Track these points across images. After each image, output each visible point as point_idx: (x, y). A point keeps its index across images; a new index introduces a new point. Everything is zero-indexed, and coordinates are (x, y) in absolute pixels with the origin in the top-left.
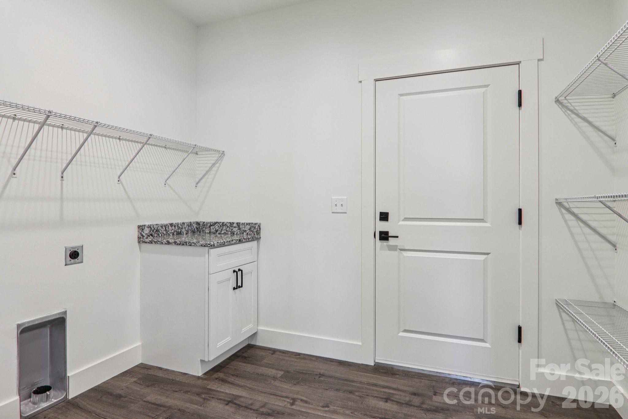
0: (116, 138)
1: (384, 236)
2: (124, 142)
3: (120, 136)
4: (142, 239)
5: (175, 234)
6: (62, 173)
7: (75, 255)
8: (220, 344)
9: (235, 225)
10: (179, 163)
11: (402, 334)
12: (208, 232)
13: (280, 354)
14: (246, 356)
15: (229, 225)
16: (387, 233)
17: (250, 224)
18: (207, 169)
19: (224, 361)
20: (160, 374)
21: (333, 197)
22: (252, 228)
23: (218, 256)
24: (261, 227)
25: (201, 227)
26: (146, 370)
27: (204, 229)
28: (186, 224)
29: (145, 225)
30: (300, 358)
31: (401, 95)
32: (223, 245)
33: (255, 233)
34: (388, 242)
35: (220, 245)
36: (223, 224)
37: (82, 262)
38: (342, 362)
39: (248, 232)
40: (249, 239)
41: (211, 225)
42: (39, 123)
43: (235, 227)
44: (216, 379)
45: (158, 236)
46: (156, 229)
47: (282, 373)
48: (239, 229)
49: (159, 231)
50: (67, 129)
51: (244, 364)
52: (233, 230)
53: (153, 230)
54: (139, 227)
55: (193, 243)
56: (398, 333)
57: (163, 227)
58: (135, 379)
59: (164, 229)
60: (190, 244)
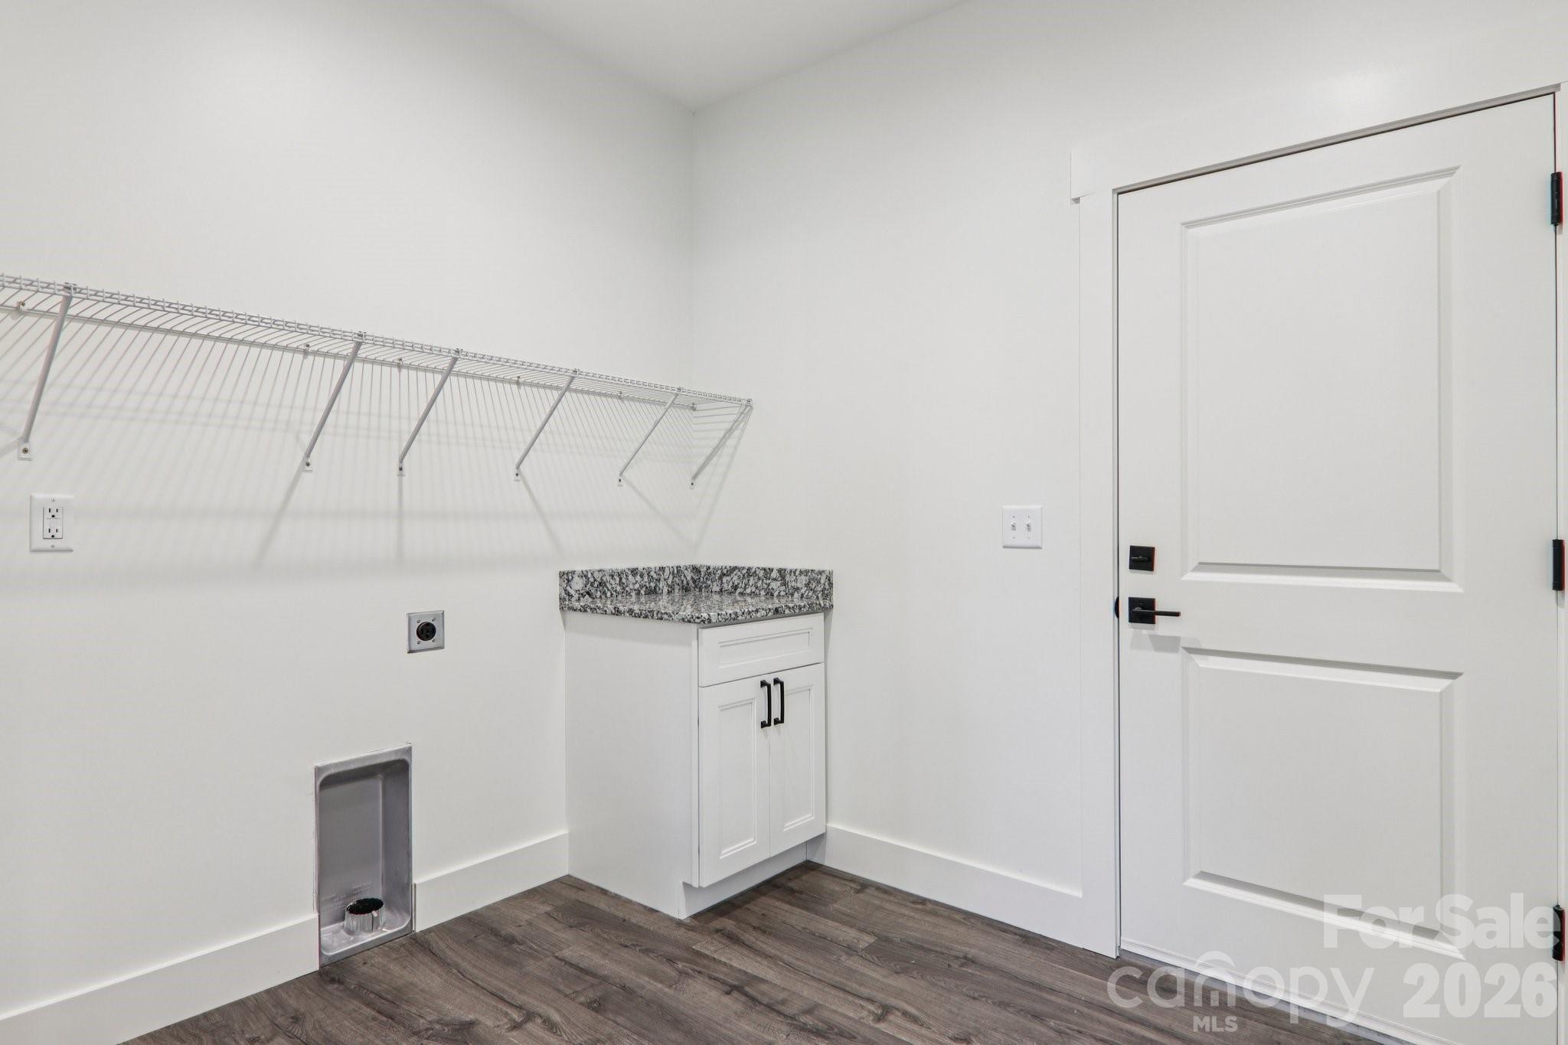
0: (510, 382)
1: (1143, 611)
2: (528, 389)
3: (519, 377)
4: (567, 603)
5: (642, 592)
6: (401, 461)
7: (428, 631)
8: (727, 852)
9: (774, 574)
10: (647, 432)
11: (1193, 883)
12: (718, 589)
13: (876, 893)
14: (796, 888)
15: (761, 574)
16: (1149, 604)
17: (807, 572)
18: (716, 442)
19: (742, 894)
20: (602, 904)
21: (1005, 507)
22: (812, 582)
23: (721, 646)
24: (834, 580)
25: (702, 579)
26: (574, 890)
27: (709, 582)
28: (667, 572)
29: (574, 572)
30: (923, 911)
31: (1189, 225)
32: (733, 620)
33: (820, 595)
34: (1153, 629)
35: (726, 620)
36: (750, 573)
37: (441, 647)
38: (1030, 935)
39: (803, 591)
40: (800, 609)
41: (724, 575)
42: (344, 357)
43: (775, 579)
44: (717, 931)
45: (603, 597)
46: (599, 580)
47: (871, 939)
48: (785, 584)
49: (606, 585)
50: (409, 367)
51: (787, 907)
52: (770, 587)
53: (592, 583)
54: (562, 575)
55: (667, 614)
56: (1185, 879)
57: (615, 577)
58: (548, 909)
59: (618, 582)
60: (659, 615)
